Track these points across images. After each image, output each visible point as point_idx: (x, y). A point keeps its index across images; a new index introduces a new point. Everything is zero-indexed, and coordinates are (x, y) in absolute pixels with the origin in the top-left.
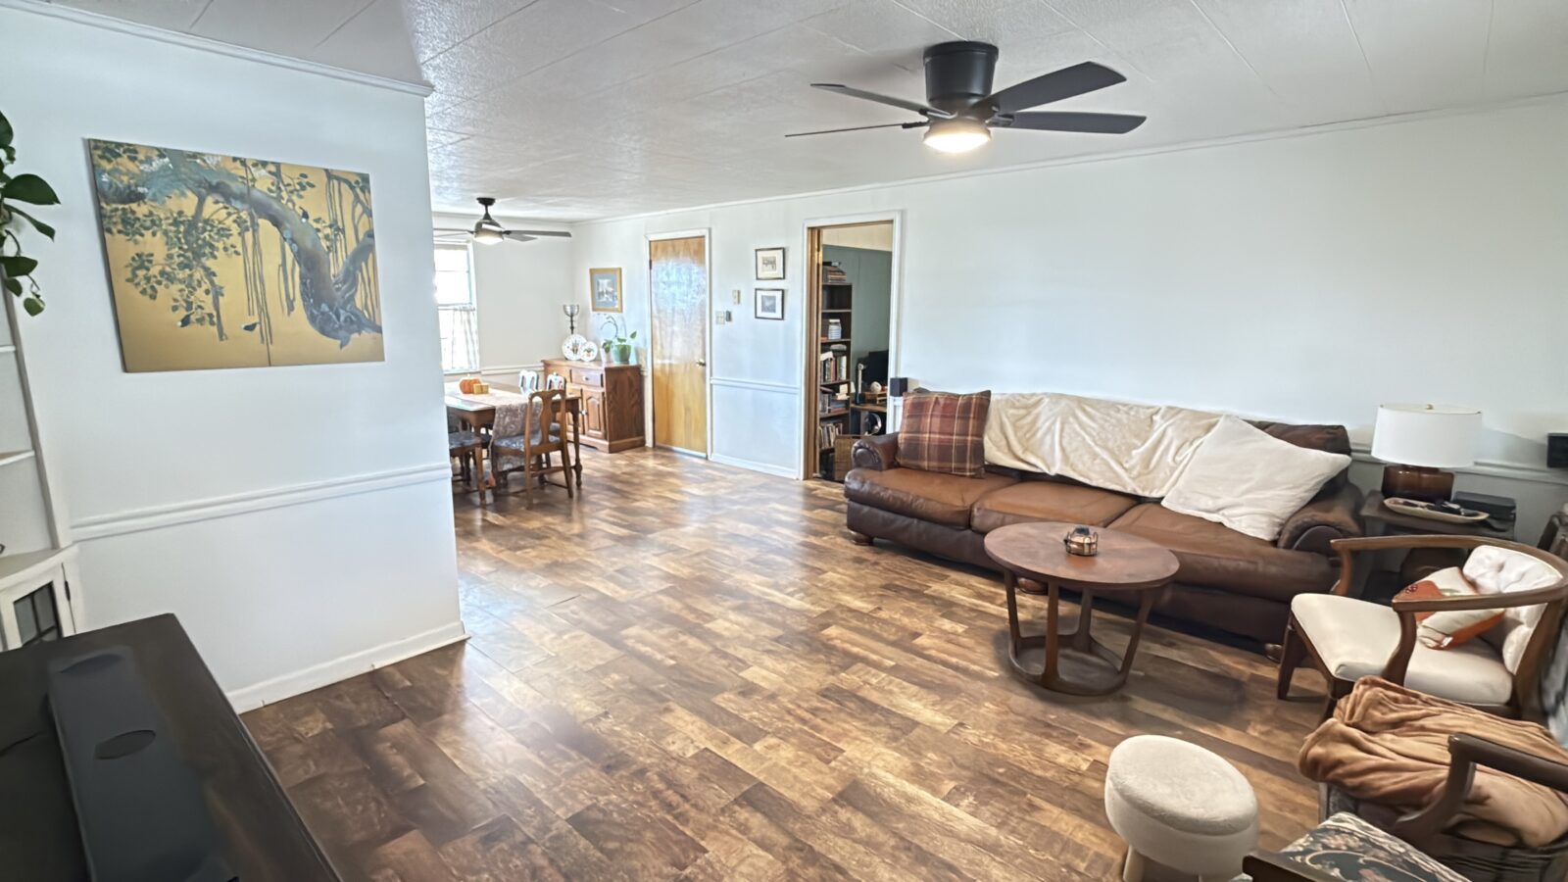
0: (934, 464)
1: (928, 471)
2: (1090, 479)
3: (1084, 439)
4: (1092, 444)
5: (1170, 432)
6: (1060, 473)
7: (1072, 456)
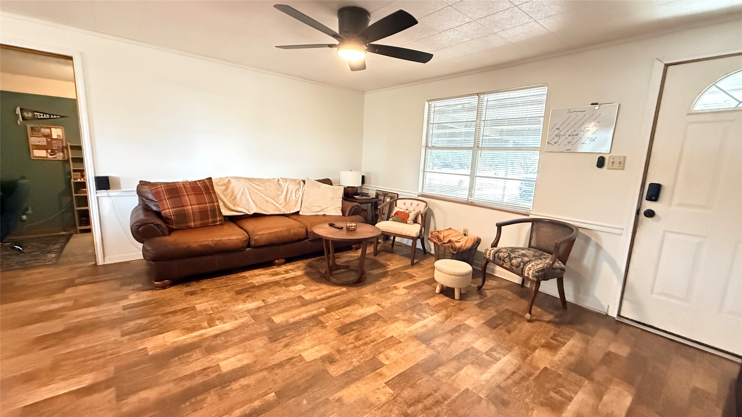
0: (198, 223)
1: (194, 228)
2: (268, 212)
3: (261, 196)
4: (265, 197)
5: (289, 186)
6: (256, 212)
7: (258, 203)
